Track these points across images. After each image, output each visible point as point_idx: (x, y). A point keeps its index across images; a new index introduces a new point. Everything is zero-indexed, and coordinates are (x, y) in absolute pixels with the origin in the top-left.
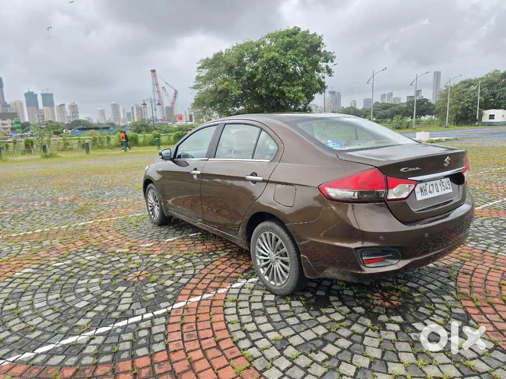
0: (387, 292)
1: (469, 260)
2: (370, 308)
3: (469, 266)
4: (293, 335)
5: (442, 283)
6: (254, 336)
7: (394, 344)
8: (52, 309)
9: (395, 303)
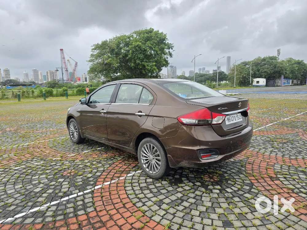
0: (211, 174)
1: (251, 157)
2: (203, 182)
3: (251, 160)
4: (165, 198)
5: (239, 169)
6: (144, 200)
7: (217, 199)
8: (19, 193)
9: (216, 179)
